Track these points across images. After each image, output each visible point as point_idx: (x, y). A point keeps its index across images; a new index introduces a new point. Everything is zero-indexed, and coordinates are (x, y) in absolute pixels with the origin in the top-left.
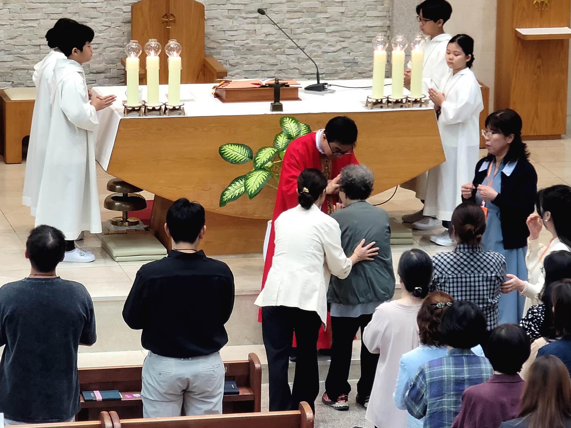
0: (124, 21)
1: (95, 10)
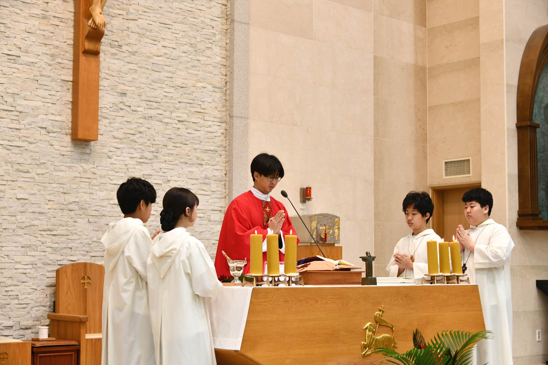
0: (48, 285)
1: (25, 275)
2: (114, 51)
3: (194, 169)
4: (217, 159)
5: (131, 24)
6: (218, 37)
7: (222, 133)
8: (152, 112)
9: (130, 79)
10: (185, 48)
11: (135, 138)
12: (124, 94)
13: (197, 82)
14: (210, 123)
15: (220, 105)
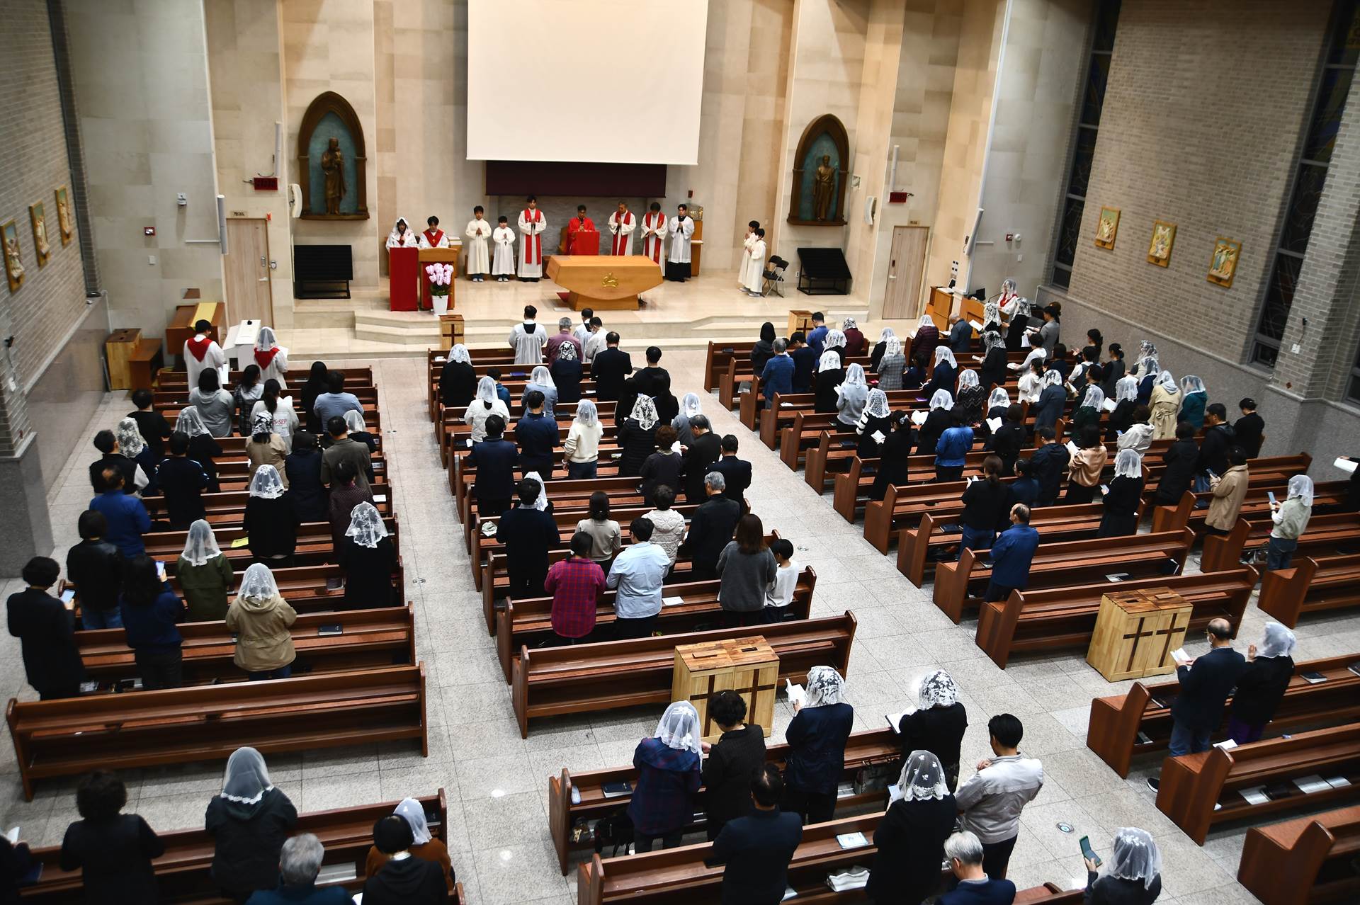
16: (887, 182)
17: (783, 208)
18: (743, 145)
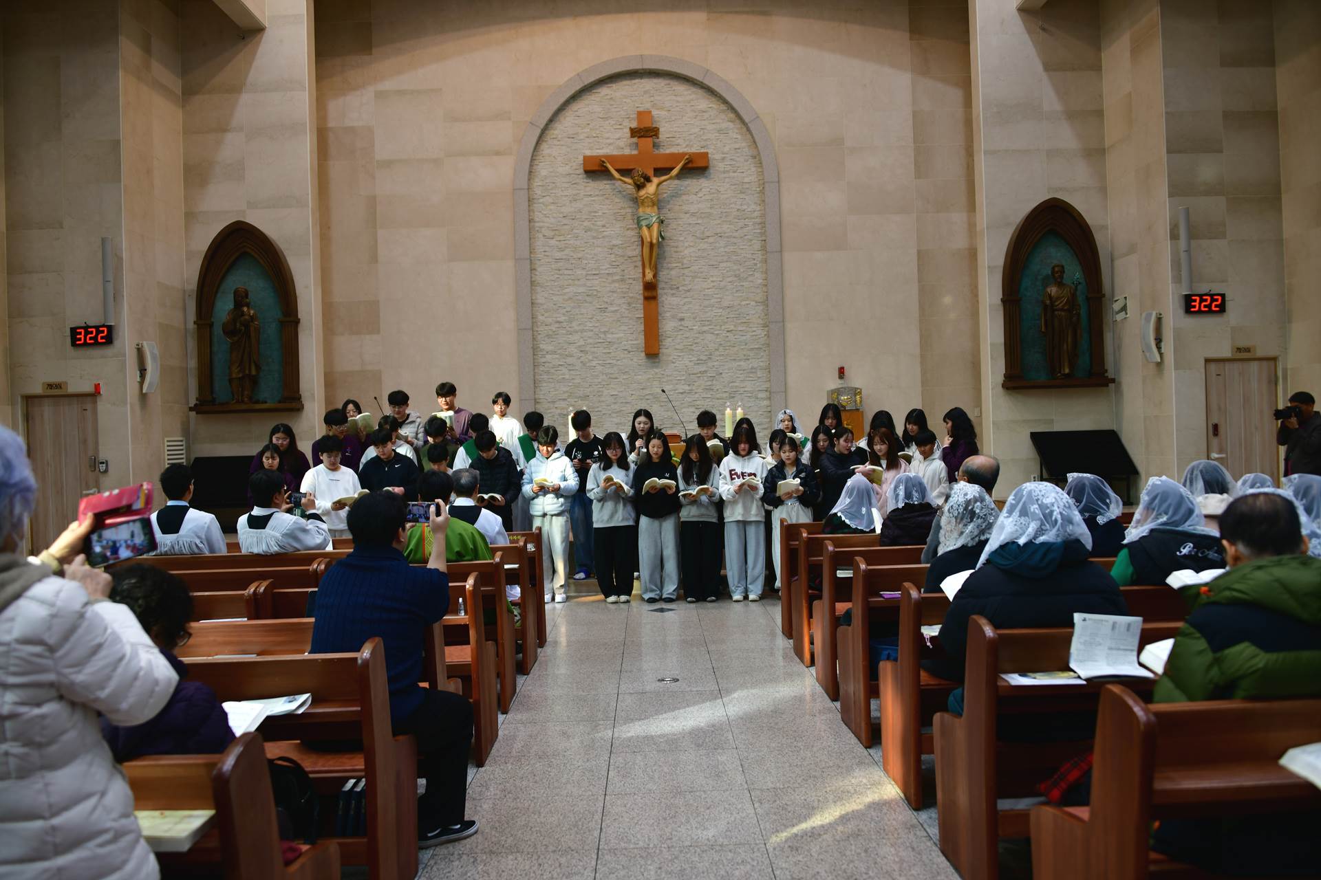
2: (674, 292)
3: (742, 363)
4: (762, 354)
5: (686, 271)
6: (758, 265)
7: (765, 335)
8: (706, 328)
9: (686, 308)
10: (729, 279)
11: (692, 347)
12: (682, 319)
13: (741, 301)
14: (755, 329)
15: (763, 314)
16: (1177, 279)
17: (993, 369)
18: (922, 291)
